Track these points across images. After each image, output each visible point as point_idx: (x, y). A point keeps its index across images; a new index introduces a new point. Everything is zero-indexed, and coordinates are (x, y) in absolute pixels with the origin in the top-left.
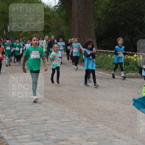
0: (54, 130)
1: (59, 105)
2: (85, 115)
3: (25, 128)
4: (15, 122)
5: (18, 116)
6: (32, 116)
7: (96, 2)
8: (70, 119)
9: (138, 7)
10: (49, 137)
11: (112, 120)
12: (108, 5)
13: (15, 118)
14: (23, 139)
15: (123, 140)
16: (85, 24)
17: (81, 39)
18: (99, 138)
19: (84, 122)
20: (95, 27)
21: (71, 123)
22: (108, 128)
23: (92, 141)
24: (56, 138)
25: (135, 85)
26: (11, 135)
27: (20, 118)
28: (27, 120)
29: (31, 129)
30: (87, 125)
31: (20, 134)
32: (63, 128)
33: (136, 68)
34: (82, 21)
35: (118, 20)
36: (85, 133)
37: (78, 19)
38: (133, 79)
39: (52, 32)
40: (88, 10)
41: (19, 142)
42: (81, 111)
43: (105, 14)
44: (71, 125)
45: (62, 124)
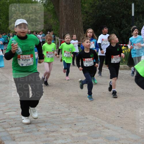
0: (44, 122)
2: (75, 107)
3: (15, 120)
4: (6, 115)
5: (8, 109)
8: (60, 110)
10: (40, 129)
11: (102, 111)
13: (5, 111)
14: (14, 131)
15: (113, 130)
16: (73, 17)
17: (69, 32)
18: (89, 129)
19: (75, 114)
20: (83, 20)
21: (61, 114)
22: (98, 119)
23: (82, 132)
24: (46, 129)
25: (124, 76)
26: (1, 127)
27: (10, 110)
28: (17, 113)
30: (77, 116)
31: (10, 126)
32: (54, 120)
33: (124, 60)
34: (70, 14)
35: (105, 13)
36: (75, 125)
37: (66, 13)
38: (122, 70)
40: (75, 3)
41: (9, 134)
42: (71, 102)
43: (92, 7)
44: (61, 117)
45: (52, 116)
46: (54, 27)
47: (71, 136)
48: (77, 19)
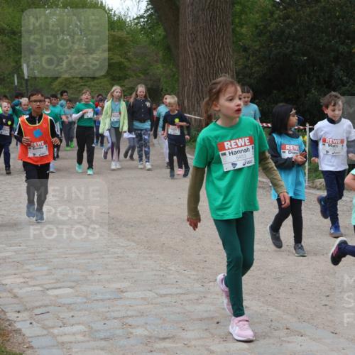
0: (142, 314)
1: (153, 255)
3: (72, 309)
4: (48, 295)
5: (53, 281)
6: (88, 280)
7: (238, 8)
8: (181, 287)
9: (341, 20)
10: (133, 331)
11: (283, 291)
12: (269, 15)
13: (47, 287)
14: (69, 334)
15: (311, 339)
16: (212, 59)
19: (216, 296)
20: (237, 67)
21: (182, 297)
22: (273, 309)
24: (146, 333)
26: (39, 325)
27: (59, 285)
28: (77, 291)
29: (87, 313)
31: (61, 324)
32: (165, 309)
35: (291, 49)
36: (218, 323)
37: (194, 48)
39: (131, 79)
40: (218, 25)
41: (58, 342)
42: (208, 268)
43: (260, 35)
44: (184, 303)
45: (160, 300)
46: (166, 82)
47: (208, 350)
48: (222, 63)
